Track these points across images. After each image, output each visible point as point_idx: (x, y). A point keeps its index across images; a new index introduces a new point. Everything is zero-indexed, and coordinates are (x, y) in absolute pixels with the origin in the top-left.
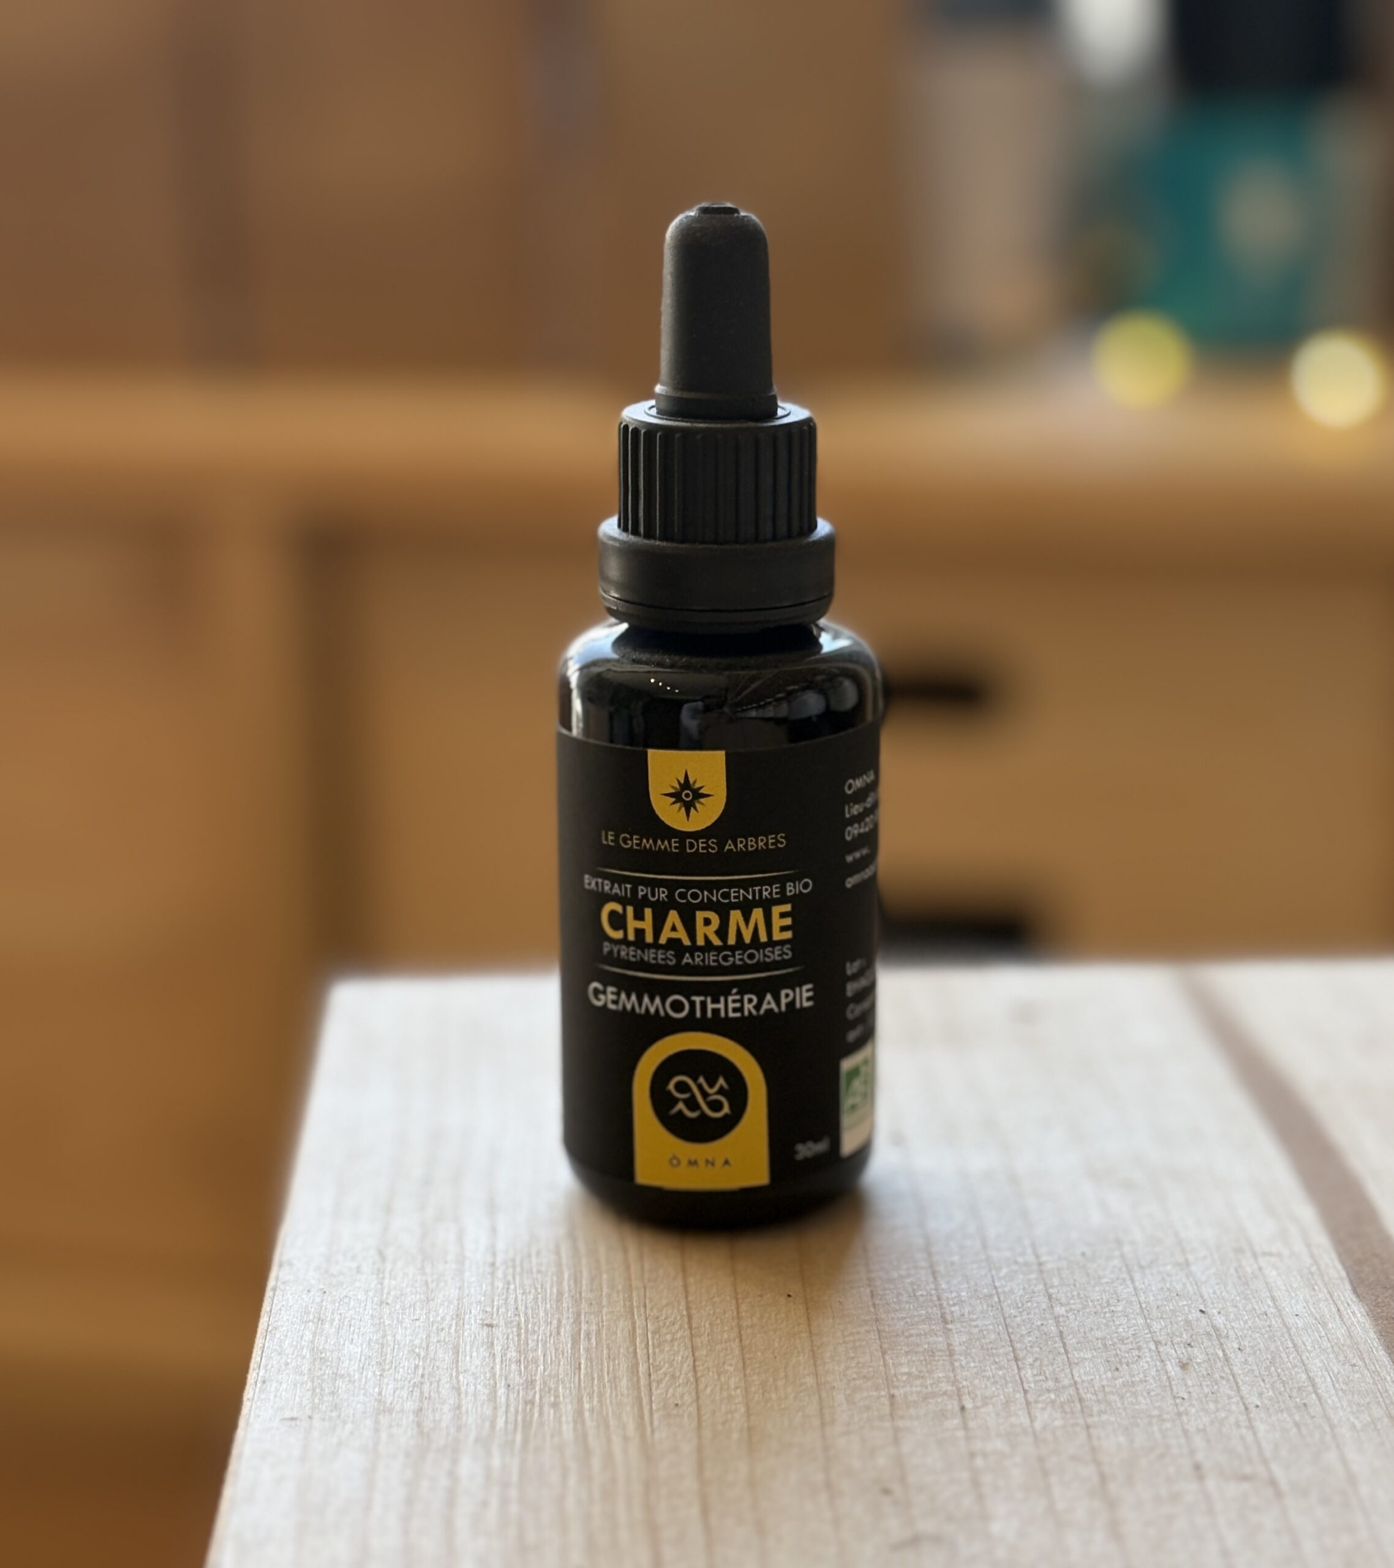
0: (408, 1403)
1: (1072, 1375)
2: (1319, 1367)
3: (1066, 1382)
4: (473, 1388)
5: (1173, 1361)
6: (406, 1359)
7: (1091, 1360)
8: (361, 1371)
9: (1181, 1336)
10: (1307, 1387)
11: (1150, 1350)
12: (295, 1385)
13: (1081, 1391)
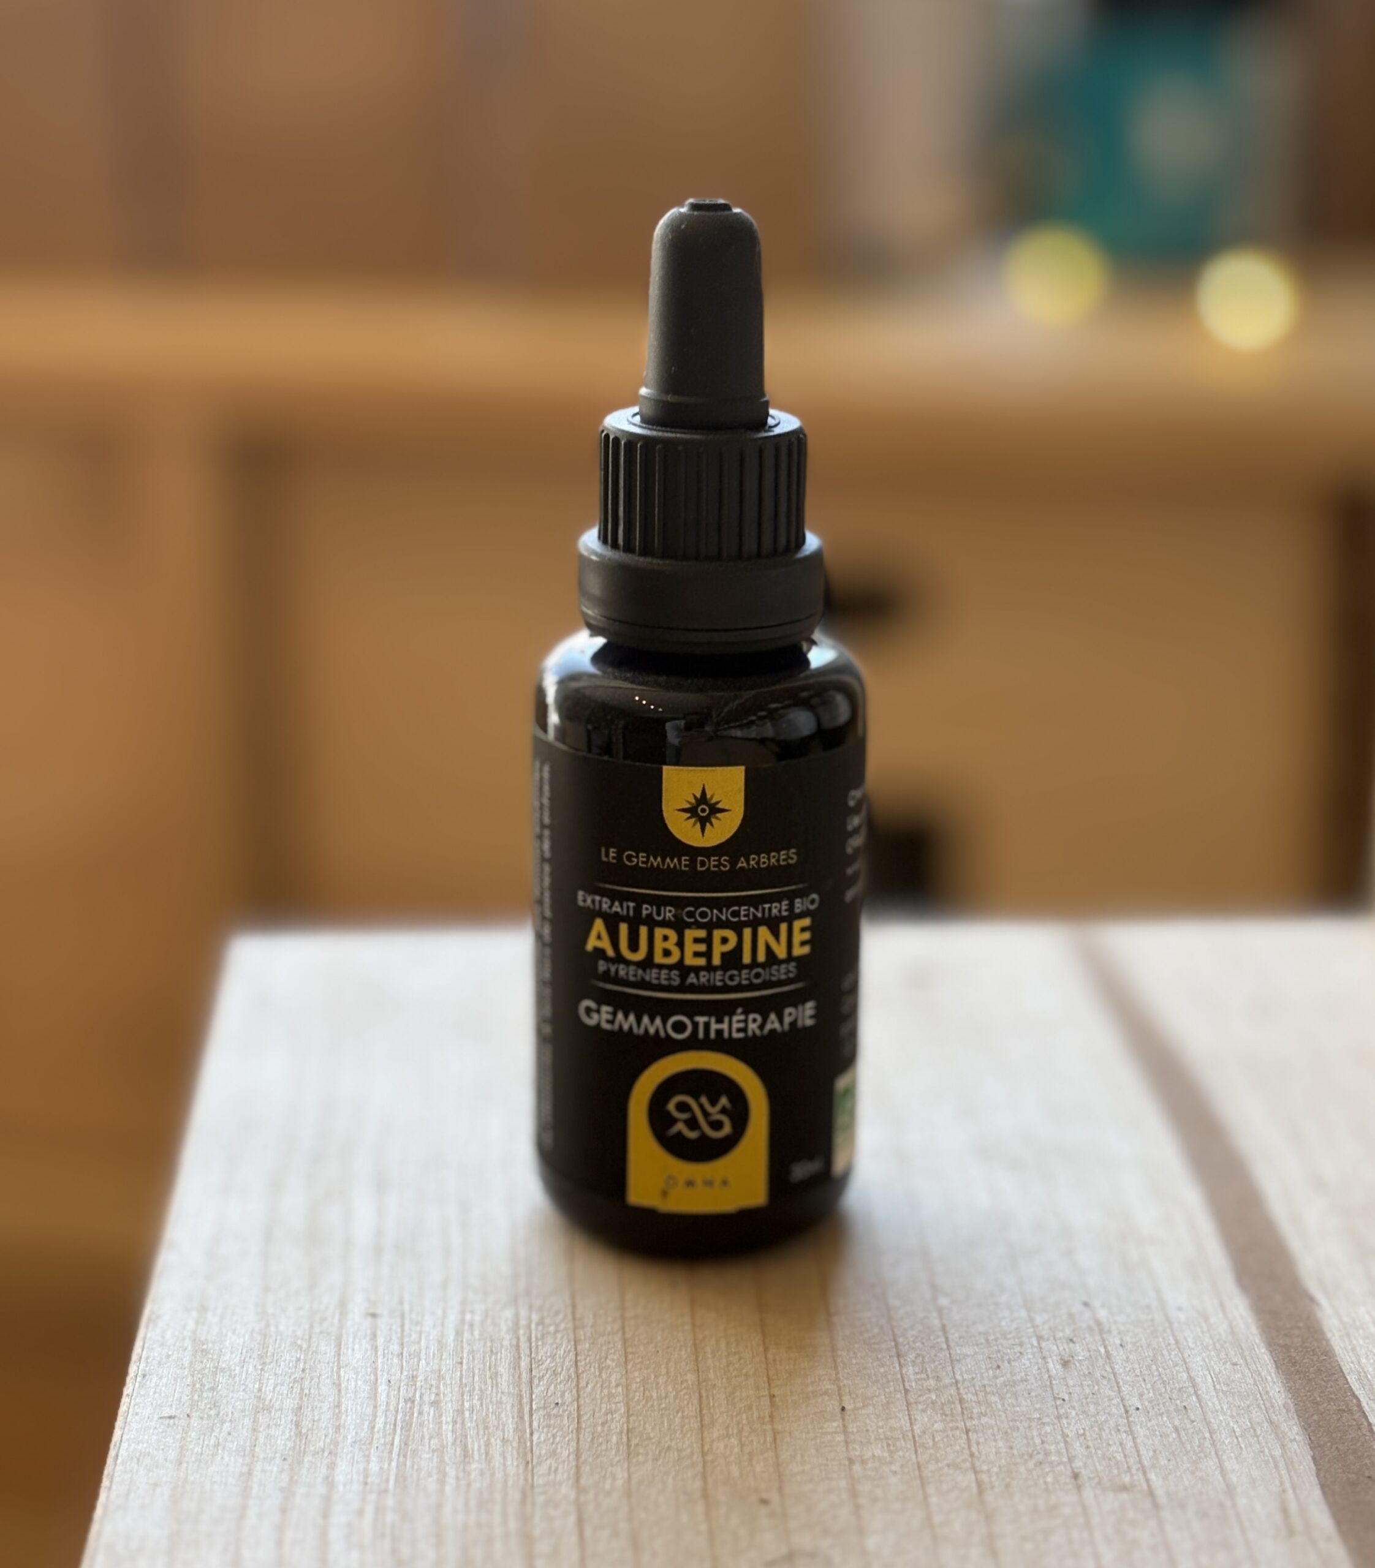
0: (288, 1401)
1: (954, 1373)
2: (1201, 1366)
3: (947, 1381)
4: (353, 1383)
5: (1055, 1358)
6: (287, 1352)
7: (973, 1356)
8: (242, 1364)
9: (1063, 1331)
10: (1188, 1388)
11: (1032, 1346)
12: (175, 1380)
13: (962, 1391)
